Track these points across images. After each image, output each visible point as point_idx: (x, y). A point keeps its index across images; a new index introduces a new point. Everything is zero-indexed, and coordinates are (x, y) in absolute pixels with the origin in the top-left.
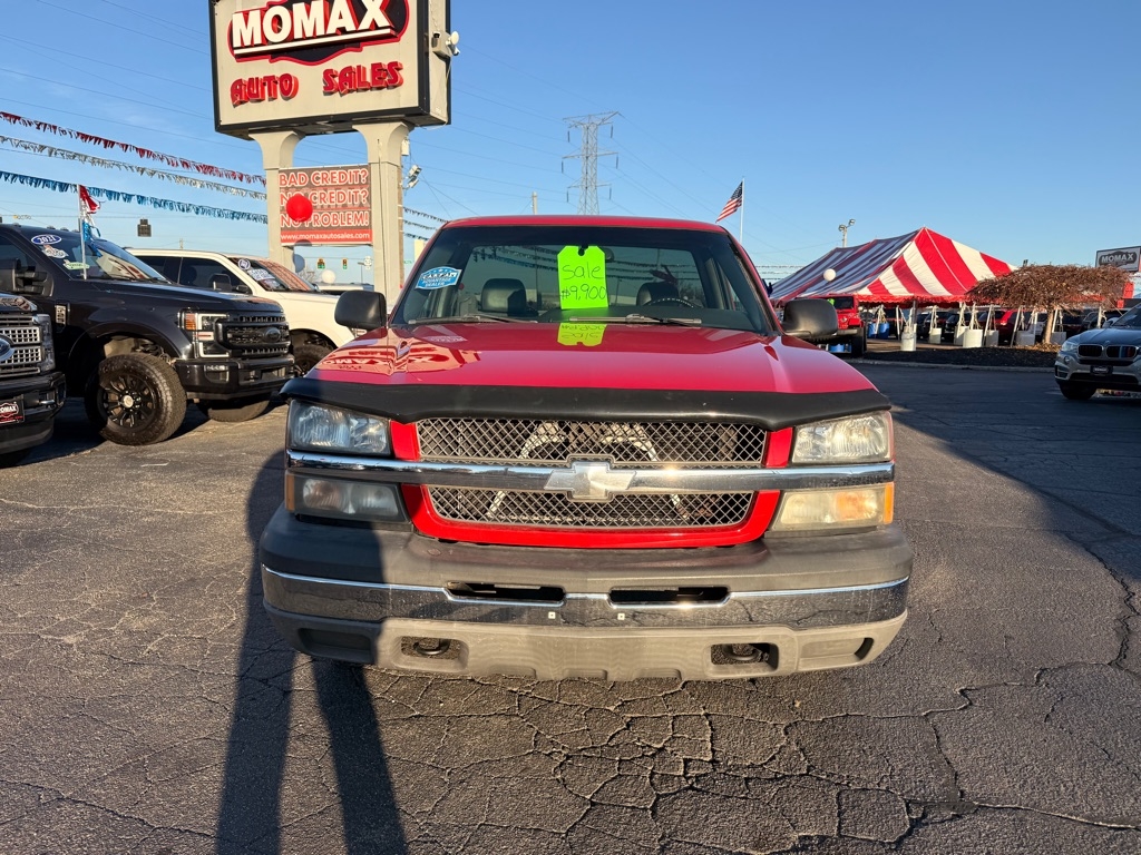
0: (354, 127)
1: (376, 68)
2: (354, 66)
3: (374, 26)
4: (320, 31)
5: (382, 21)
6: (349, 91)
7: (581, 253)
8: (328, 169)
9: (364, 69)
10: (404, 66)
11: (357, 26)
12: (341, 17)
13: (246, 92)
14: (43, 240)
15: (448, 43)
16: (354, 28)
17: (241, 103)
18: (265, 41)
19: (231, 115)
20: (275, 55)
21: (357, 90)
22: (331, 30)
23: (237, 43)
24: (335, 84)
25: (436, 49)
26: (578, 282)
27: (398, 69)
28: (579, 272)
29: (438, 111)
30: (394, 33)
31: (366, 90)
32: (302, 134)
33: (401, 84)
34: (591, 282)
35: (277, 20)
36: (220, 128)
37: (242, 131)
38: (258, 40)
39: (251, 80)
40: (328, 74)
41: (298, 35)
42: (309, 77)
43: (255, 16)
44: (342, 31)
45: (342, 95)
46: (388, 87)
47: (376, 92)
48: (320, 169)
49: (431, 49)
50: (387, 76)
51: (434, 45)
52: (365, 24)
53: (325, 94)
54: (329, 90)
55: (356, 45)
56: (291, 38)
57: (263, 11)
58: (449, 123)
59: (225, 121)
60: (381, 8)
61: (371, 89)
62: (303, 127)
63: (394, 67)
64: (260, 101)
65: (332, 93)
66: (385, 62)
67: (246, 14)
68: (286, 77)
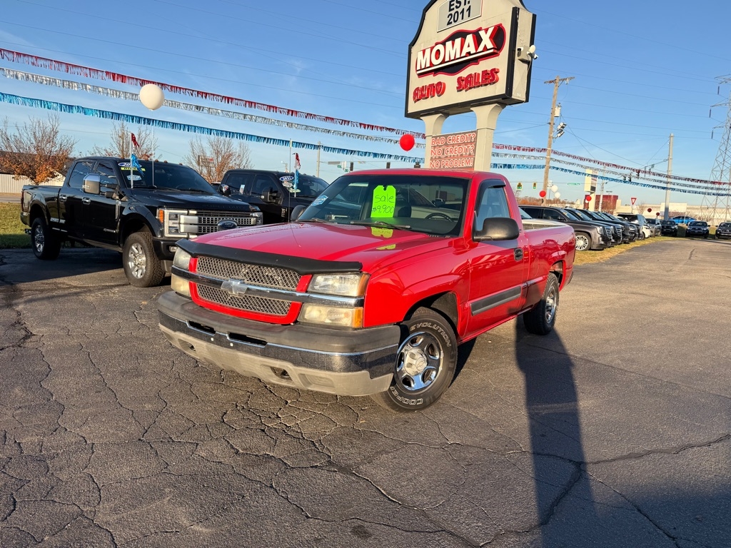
0: (471, 109)
1: (485, 73)
2: (473, 73)
3: (485, 49)
4: (458, 56)
5: (490, 45)
6: (470, 88)
7: (385, 189)
8: (456, 134)
9: (479, 74)
10: (500, 71)
11: (476, 49)
12: (469, 46)
13: (421, 94)
14: (285, 179)
15: (528, 53)
16: (475, 52)
17: (418, 100)
18: (432, 65)
19: (414, 107)
20: (436, 72)
21: (474, 87)
22: (463, 54)
23: (418, 68)
24: (464, 85)
25: (520, 58)
26: (381, 204)
27: (497, 72)
28: (383, 199)
29: (518, 95)
30: (496, 51)
31: (479, 86)
32: (447, 115)
33: (497, 81)
34: (388, 204)
35: (438, 52)
36: (408, 115)
37: (417, 115)
38: (428, 65)
39: (423, 87)
40: (460, 80)
41: (447, 59)
42: (450, 81)
43: (428, 52)
44: (469, 54)
45: (466, 91)
46: (490, 84)
47: (484, 87)
48: (451, 135)
49: (517, 58)
50: (490, 77)
51: (519, 55)
52: (481, 48)
53: (458, 91)
54: (459, 89)
55: (475, 61)
56: (443, 62)
57: (432, 48)
58: (527, 100)
59: (410, 111)
60: (490, 38)
61: (481, 86)
62: (446, 111)
63: (495, 71)
64: (427, 98)
65: (461, 90)
66: (489, 69)
67: (424, 51)
68: (440, 83)
